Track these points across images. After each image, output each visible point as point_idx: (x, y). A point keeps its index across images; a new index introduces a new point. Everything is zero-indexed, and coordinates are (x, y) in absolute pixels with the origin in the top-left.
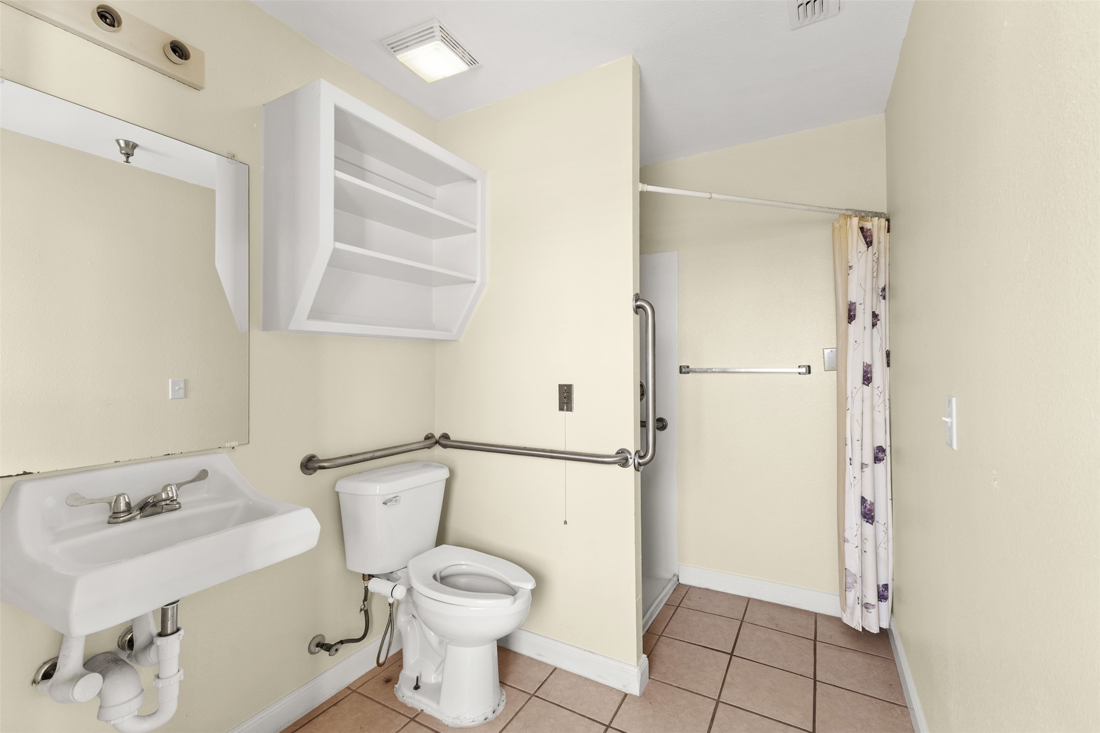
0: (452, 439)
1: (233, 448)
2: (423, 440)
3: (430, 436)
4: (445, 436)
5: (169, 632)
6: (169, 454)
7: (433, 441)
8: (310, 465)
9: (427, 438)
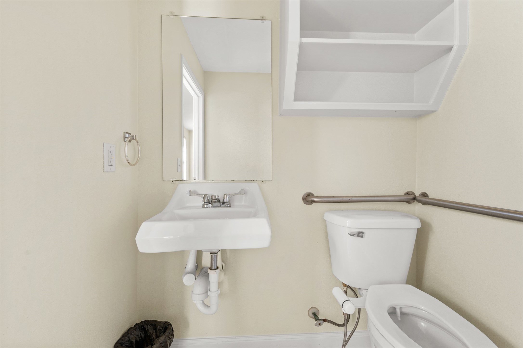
0: (430, 197)
1: (263, 181)
2: (403, 195)
3: (411, 193)
4: (424, 195)
5: (213, 268)
6: (233, 180)
7: (412, 197)
8: (310, 199)
9: (407, 194)
